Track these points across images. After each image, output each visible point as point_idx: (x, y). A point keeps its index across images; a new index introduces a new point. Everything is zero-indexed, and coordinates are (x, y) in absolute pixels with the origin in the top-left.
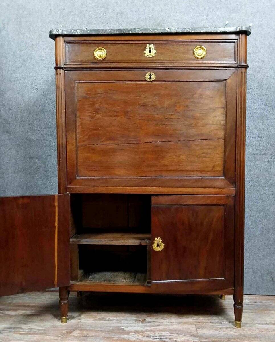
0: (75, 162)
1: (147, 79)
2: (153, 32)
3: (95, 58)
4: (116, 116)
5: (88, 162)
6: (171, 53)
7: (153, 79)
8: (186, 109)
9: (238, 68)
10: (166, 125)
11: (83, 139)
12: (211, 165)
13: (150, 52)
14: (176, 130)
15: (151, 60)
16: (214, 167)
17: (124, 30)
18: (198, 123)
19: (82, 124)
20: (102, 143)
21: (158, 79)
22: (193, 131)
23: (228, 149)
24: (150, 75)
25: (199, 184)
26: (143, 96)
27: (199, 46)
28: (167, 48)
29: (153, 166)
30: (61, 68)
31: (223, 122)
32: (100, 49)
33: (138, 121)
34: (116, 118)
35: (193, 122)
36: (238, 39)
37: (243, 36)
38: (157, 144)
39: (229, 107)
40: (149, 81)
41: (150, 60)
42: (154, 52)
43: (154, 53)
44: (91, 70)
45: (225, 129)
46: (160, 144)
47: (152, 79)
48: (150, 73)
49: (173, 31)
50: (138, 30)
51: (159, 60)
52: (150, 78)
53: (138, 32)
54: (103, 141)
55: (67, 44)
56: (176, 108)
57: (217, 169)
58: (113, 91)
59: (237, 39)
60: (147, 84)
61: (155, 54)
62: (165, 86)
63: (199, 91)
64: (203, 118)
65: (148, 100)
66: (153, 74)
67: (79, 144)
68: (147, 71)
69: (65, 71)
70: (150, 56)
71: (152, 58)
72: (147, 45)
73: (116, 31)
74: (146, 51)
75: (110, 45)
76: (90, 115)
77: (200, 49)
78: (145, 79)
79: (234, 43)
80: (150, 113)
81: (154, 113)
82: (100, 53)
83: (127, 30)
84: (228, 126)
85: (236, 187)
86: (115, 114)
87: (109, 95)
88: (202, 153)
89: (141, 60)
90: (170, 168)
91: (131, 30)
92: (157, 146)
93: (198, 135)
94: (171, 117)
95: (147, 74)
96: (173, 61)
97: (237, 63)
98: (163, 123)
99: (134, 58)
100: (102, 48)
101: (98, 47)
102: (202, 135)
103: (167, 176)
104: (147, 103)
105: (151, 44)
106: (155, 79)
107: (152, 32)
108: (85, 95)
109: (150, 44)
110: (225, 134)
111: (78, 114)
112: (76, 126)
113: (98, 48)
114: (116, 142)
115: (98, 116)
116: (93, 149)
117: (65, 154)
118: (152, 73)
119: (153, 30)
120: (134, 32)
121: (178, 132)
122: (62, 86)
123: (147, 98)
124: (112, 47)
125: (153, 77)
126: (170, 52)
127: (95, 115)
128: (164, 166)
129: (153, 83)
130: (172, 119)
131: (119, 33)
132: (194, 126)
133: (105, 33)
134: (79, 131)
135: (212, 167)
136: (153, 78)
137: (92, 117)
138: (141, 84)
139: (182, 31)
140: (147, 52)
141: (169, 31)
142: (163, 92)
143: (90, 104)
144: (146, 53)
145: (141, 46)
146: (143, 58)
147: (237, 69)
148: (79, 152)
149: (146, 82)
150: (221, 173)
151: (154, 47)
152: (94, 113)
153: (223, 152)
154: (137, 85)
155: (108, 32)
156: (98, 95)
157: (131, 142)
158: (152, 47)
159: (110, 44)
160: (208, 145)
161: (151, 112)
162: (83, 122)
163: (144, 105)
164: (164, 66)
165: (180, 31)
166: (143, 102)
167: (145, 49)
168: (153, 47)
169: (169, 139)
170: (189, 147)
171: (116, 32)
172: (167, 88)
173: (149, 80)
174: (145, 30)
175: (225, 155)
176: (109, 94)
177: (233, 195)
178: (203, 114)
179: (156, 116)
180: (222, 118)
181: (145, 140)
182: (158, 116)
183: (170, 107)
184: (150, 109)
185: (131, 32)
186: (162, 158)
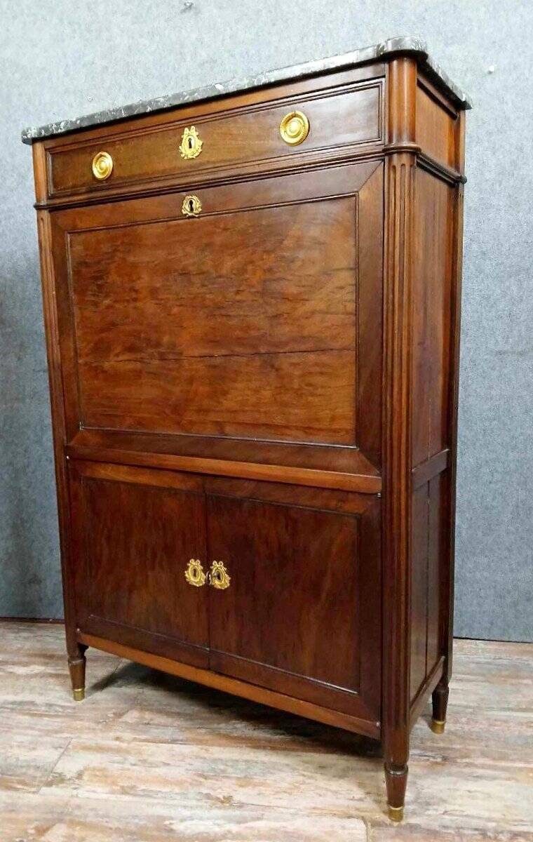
0: (76, 397)
1: (185, 212)
2: (191, 100)
3: (94, 178)
4: (136, 300)
5: (97, 397)
6: (233, 142)
7: (197, 212)
8: (268, 276)
9: (386, 156)
10: (229, 316)
11: (86, 351)
12: (327, 414)
13: (190, 147)
14: (249, 327)
15: (194, 166)
16: (333, 419)
18: (294, 309)
19: (82, 319)
20: (116, 359)
21: (207, 209)
22: (284, 331)
23: (365, 374)
24: (191, 202)
25: (299, 460)
26: (181, 253)
27: (291, 114)
28: (224, 130)
29: (208, 411)
30: (42, 207)
31: (351, 307)
32: (102, 156)
33: (176, 309)
34: (137, 304)
35: (285, 307)
38: (213, 361)
39: (363, 266)
40: (190, 217)
41: (190, 167)
42: (197, 145)
43: (197, 147)
44: (87, 204)
45: (357, 324)
46: (218, 361)
47: (195, 211)
48: (189, 197)
49: (231, 89)
50: (162, 100)
51: (209, 163)
52: (192, 209)
53: (163, 106)
54: (117, 355)
55: (51, 154)
56: (248, 276)
57: (340, 424)
59: (385, 77)
60: (187, 224)
61: (200, 150)
62: (222, 226)
63: (295, 230)
64: (306, 297)
65: (191, 261)
66: (196, 199)
67: (80, 361)
68: (184, 194)
69: (50, 212)
70: (192, 157)
71: (195, 162)
72: (185, 132)
73: (122, 111)
74: (183, 144)
75: (119, 144)
76: (93, 301)
77: (294, 119)
78: (182, 212)
79: (377, 89)
80: (196, 290)
81: (204, 290)
82: (103, 165)
83: (142, 105)
84: (363, 318)
85: (384, 473)
86: (134, 296)
88: (307, 385)
89: (174, 169)
90: (241, 417)
91: (150, 103)
92: (215, 367)
93: (294, 340)
94: (238, 297)
95: (185, 201)
96: (236, 162)
97: (384, 143)
98: (223, 312)
99: (161, 166)
100: (104, 153)
101: (99, 151)
102: (303, 338)
103: (234, 434)
104: (189, 268)
105: (193, 127)
106: (200, 210)
107: (188, 99)
108: (83, 259)
109: (189, 127)
110: (358, 335)
112: (73, 324)
113: (98, 155)
114: (139, 356)
115: (106, 301)
118: (193, 197)
119: (190, 94)
120: (155, 108)
121: (253, 333)
123: (190, 257)
124: (123, 147)
125: (197, 204)
126: (229, 139)
127: (102, 301)
128: (229, 411)
129: (198, 219)
130: (239, 301)
131: (128, 115)
132: (286, 318)
133: (105, 121)
134: (78, 333)
135: (329, 419)
136: (197, 209)
138: (176, 226)
139: (248, 84)
140: (184, 149)
141: (221, 89)
142: (218, 240)
144: (183, 151)
145: (177, 135)
146: (179, 164)
147: (384, 160)
148: (81, 378)
149: (186, 219)
150: (350, 437)
151: (197, 133)
152: (99, 296)
153: (353, 382)
154: (169, 227)
158: (193, 134)
159: (118, 142)
160: (316, 364)
161: (199, 288)
163: (185, 273)
164: (216, 176)
165: (245, 84)
166: (181, 266)
167: (181, 141)
169: (238, 349)
170: (277, 370)
171: (124, 115)
172: (227, 230)
173: (190, 214)
174: (176, 96)
175: (357, 391)
177: (377, 494)
178: (303, 286)
179: (208, 296)
180: (348, 296)
181: (191, 353)
182: (211, 297)
183: (234, 274)
184: (196, 280)
185: (149, 109)
186: (225, 393)
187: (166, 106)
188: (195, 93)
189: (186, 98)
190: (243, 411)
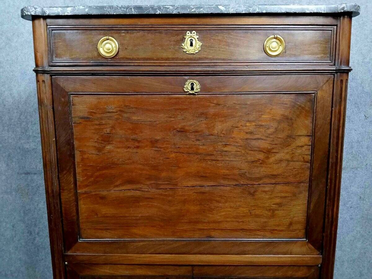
0: (75, 218)
1: (186, 90)
2: (197, 12)
3: (99, 55)
4: (138, 147)
5: (96, 217)
6: (227, 48)
7: (197, 91)
8: (249, 136)
9: (336, 73)
10: (218, 160)
11: (86, 183)
12: (287, 221)
13: (191, 45)
14: (232, 168)
15: (193, 59)
16: (291, 224)
17: (147, 8)
18: (268, 158)
19: (83, 159)
20: (116, 189)
21: (204, 88)
23: (314, 199)
24: (192, 84)
26: (180, 117)
27: (273, 36)
28: (220, 38)
29: (197, 222)
30: (44, 72)
31: (307, 158)
32: (108, 39)
33: (173, 155)
34: (139, 150)
35: (259, 156)
36: (339, 26)
37: (346, 20)
38: (203, 190)
39: (318, 134)
40: (190, 94)
41: (191, 59)
42: (198, 45)
43: (198, 47)
44: (93, 74)
45: (311, 169)
46: (207, 189)
47: (195, 90)
48: (191, 80)
49: (231, 11)
50: (171, 7)
51: (206, 58)
52: (192, 89)
53: (171, 12)
54: (117, 186)
55: (52, 30)
56: (233, 135)
57: (295, 227)
58: (132, 108)
59: (337, 25)
60: (187, 98)
61: (200, 49)
62: (215, 102)
64: (276, 151)
65: (189, 123)
66: (197, 83)
67: (79, 191)
68: (186, 77)
69: (51, 76)
70: (192, 53)
71: (195, 56)
72: (187, 34)
73: (133, 10)
74: (185, 42)
75: (124, 33)
76: (95, 147)
77: (274, 40)
78: (184, 90)
79: (331, 31)
80: (191, 142)
81: (198, 143)
82: (108, 47)
83: (152, 7)
84: (316, 165)
85: (324, 253)
86: (137, 144)
87: (125, 115)
88: (273, 204)
89: (177, 59)
90: (224, 225)
91: (159, 8)
92: (204, 193)
93: (266, 177)
94: (225, 149)
95: (187, 83)
96: (229, 61)
97: (335, 65)
98: (213, 158)
99: (165, 55)
100: (110, 37)
101: (105, 35)
103: (219, 237)
104: (187, 128)
105: (194, 32)
106: (199, 90)
107: (195, 11)
108: (86, 115)
109: (191, 31)
110: (311, 175)
111: (76, 143)
112: (74, 163)
113: (104, 38)
114: (138, 186)
115: (109, 147)
116: (103, 198)
117: (59, 207)
118: (195, 81)
119: (197, 8)
120: (164, 12)
121: (236, 172)
122: (47, 101)
123: (187, 120)
124: (128, 36)
125: (197, 87)
126: (224, 45)
127: (105, 147)
128: (214, 222)
129: (197, 96)
130: (226, 151)
131: (137, 13)
132: (261, 163)
133: (115, 14)
134: (78, 170)
135: (288, 224)
136: (197, 89)
137: (99, 150)
138: (176, 98)
139: (245, 10)
140: (186, 46)
141: (223, 9)
142: (212, 111)
143: (95, 129)
144: (186, 47)
145: (178, 35)
146: (180, 55)
147: (334, 75)
148: (81, 203)
149: (186, 94)
150: (303, 234)
151: (198, 37)
152: (102, 143)
153: (306, 202)
154: (171, 99)
155: (120, 12)
156: (109, 115)
157: (162, 187)
158: (193, 36)
159: (123, 31)
160: (282, 192)
161: (193, 141)
162: (86, 156)
163: (182, 131)
166: (180, 126)
167: (183, 40)
168: (196, 37)
169: (222, 182)
170: (253, 195)
171: (134, 12)
172: (219, 105)
173: (191, 92)
174: (183, 7)
175: (308, 208)
176: (126, 113)
177: (318, 265)
178: (275, 144)
179: (201, 147)
180: (306, 151)
181: (185, 184)
182: (204, 147)
183: (224, 134)
184: (192, 136)
185: (158, 12)
186: (211, 210)
187: (174, 12)
188: (202, 8)
189: (193, 10)
190: (226, 221)
